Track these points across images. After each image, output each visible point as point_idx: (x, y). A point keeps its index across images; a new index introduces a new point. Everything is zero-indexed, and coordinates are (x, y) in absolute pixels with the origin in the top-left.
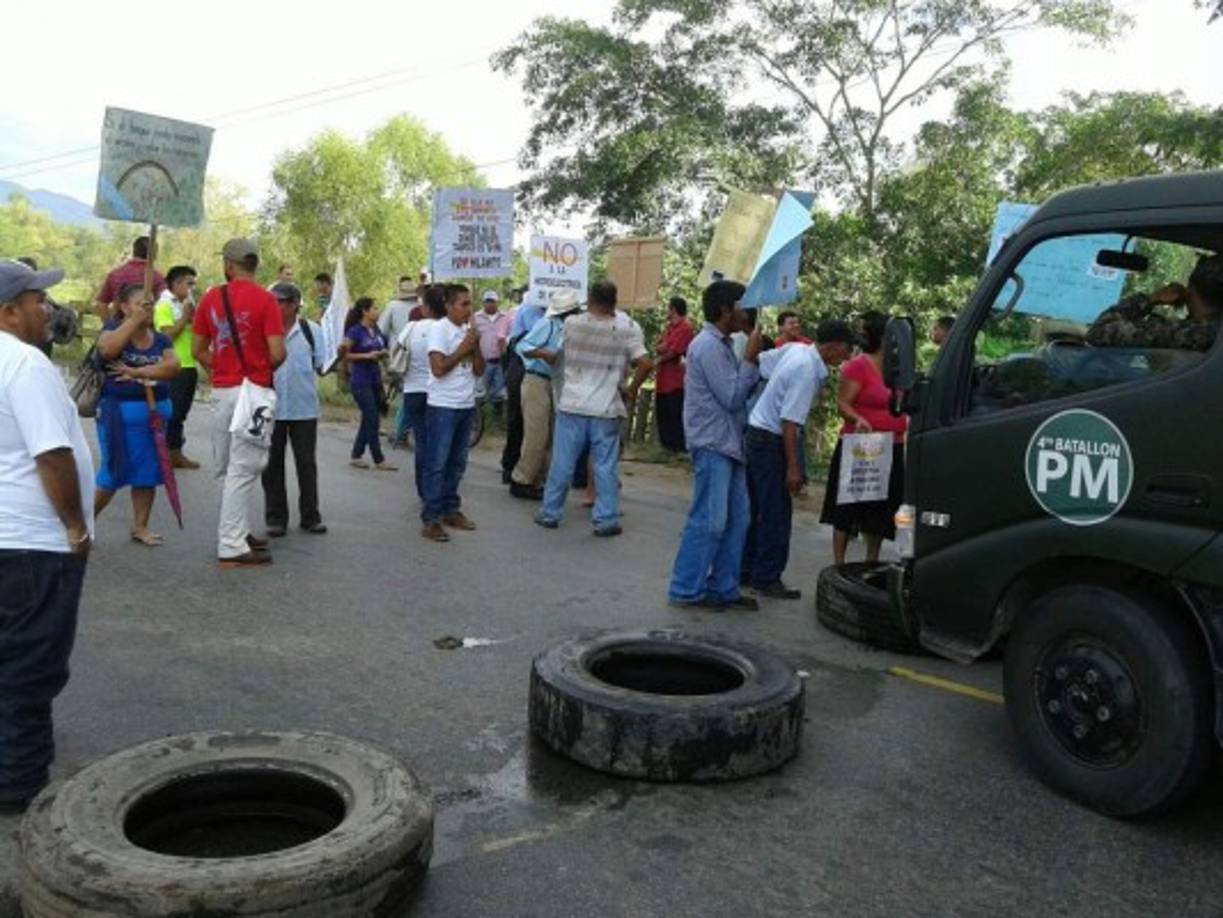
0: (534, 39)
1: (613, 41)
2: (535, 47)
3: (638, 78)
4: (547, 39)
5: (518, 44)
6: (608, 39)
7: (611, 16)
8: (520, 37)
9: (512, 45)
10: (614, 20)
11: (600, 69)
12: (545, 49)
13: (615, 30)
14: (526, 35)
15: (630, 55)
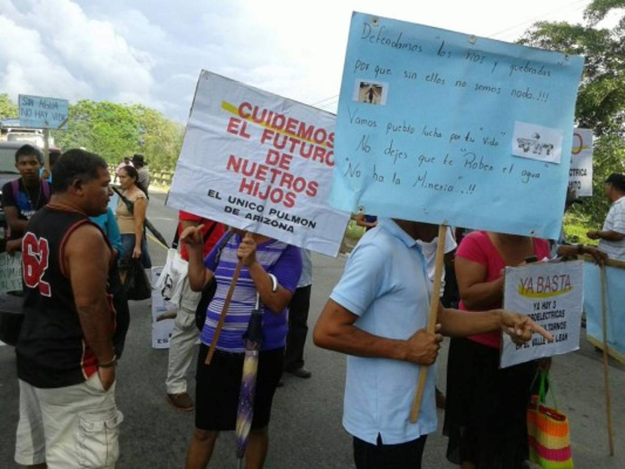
0: (534, 33)
1: (585, 30)
2: (535, 38)
3: (601, 49)
4: (542, 33)
5: (525, 37)
6: (581, 29)
7: (582, 16)
8: (525, 33)
9: (521, 39)
10: (585, 18)
11: (576, 46)
12: (541, 38)
13: (585, 24)
14: (529, 32)
15: (596, 37)
